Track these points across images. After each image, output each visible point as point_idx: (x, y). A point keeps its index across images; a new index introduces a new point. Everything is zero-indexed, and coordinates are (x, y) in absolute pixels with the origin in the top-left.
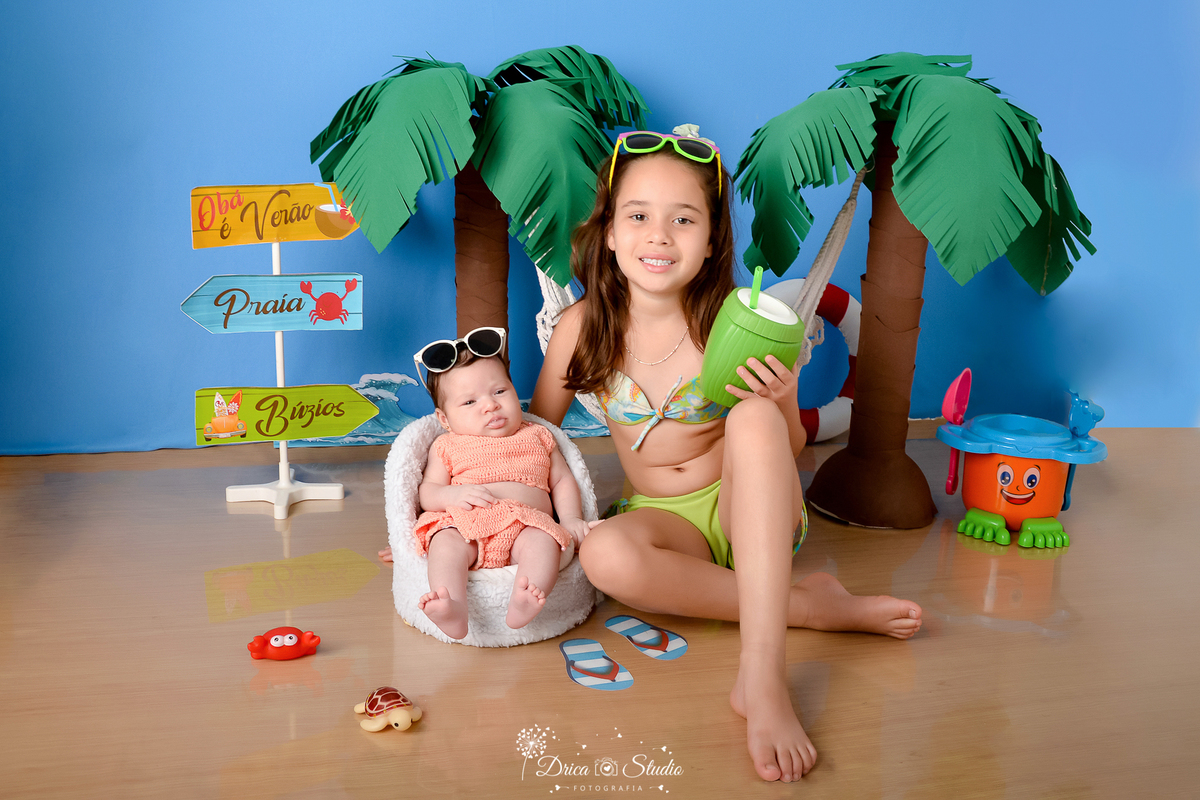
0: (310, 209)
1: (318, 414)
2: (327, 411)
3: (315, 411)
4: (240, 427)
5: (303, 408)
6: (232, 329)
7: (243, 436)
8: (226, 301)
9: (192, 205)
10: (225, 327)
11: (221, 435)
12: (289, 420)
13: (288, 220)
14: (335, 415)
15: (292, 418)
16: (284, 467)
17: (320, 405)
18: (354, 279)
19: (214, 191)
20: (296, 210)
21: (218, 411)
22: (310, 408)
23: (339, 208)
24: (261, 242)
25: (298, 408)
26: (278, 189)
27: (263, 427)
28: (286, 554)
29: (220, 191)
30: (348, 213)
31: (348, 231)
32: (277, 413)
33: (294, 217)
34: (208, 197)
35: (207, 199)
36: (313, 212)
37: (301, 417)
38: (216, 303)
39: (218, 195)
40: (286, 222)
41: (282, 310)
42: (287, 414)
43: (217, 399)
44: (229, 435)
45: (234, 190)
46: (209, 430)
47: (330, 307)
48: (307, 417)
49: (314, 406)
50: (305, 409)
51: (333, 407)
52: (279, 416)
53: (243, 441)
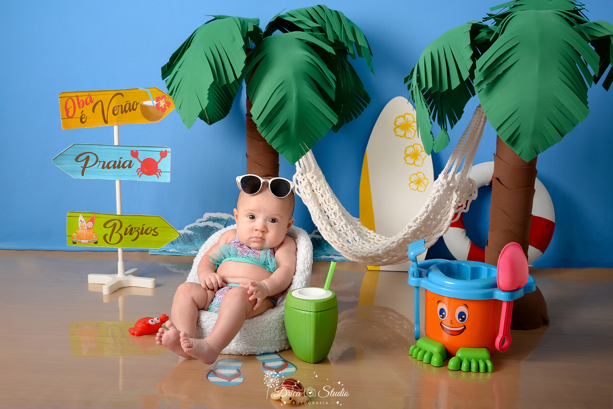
0: (137, 104)
1: (142, 234)
2: (148, 232)
3: (140, 231)
4: (94, 237)
5: (132, 229)
6: (86, 177)
7: (96, 243)
8: (84, 159)
9: (60, 103)
10: (83, 175)
11: (82, 241)
12: (123, 235)
13: (124, 111)
14: (153, 235)
15: (125, 234)
16: (120, 264)
17: (143, 228)
18: (166, 151)
19: (75, 94)
20: (128, 105)
21: (81, 226)
22: (137, 229)
23: (155, 103)
24: (107, 125)
25: (129, 229)
26: (116, 92)
27: (108, 238)
28: (121, 318)
29: (78, 94)
30: (161, 106)
31: (161, 117)
32: (116, 231)
33: (127, 109)
34: (70, 98)
35: (70, 99)
36: (139, 106)
37: (131, 234)
38: (76, 160)
39: (77, 97)
40: (122, 113)
41: (119, 167)
42: (122, 232)
43: (80, 219)
44: (87, 241)
45: (87, 94)
46: (75, 237)
47: (150, 167)
48: (135, 234)
49: (139, 228)
50: (134, 229)
51: (151, 230)
52: (116, 232)
53: (96, 246)
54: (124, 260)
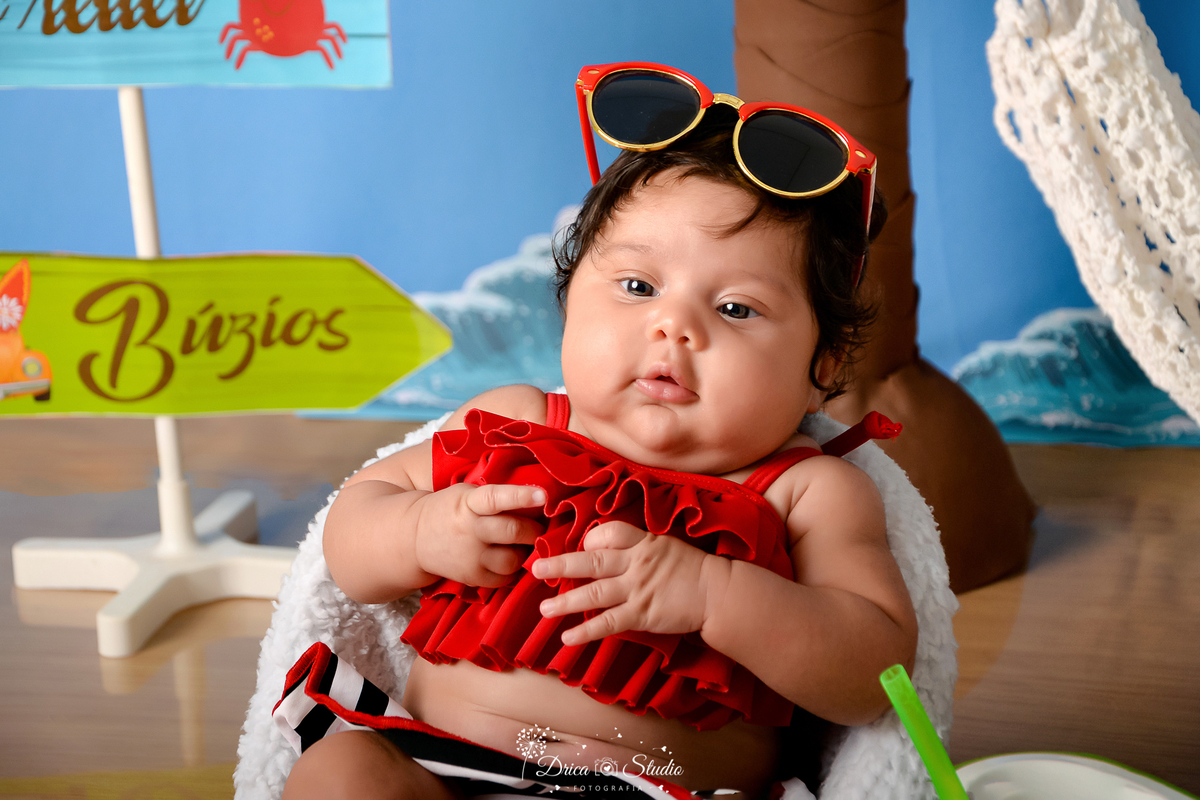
1: (267, 342)
2: (298, 332)
3: (257, 331)
4: (32, 368)
5: (217, 324)
7: (43, 397)
12: (174, 348)
14: (323, 346)
15: (187, 348)
17: (271, 319)
22: (241, 324)
25: (203, 323)
27: (100, 372)
32: (138, 333)
37: (214, 346)
41: (129, 25)
42: (171, 337)
48: (235, 348)
49: (253, 318)
50: (227, 326)
51: (314, 323)
52: (144, 342)
53: (43, 411)
54: (185, 470)
